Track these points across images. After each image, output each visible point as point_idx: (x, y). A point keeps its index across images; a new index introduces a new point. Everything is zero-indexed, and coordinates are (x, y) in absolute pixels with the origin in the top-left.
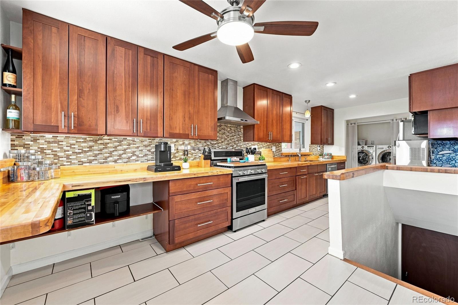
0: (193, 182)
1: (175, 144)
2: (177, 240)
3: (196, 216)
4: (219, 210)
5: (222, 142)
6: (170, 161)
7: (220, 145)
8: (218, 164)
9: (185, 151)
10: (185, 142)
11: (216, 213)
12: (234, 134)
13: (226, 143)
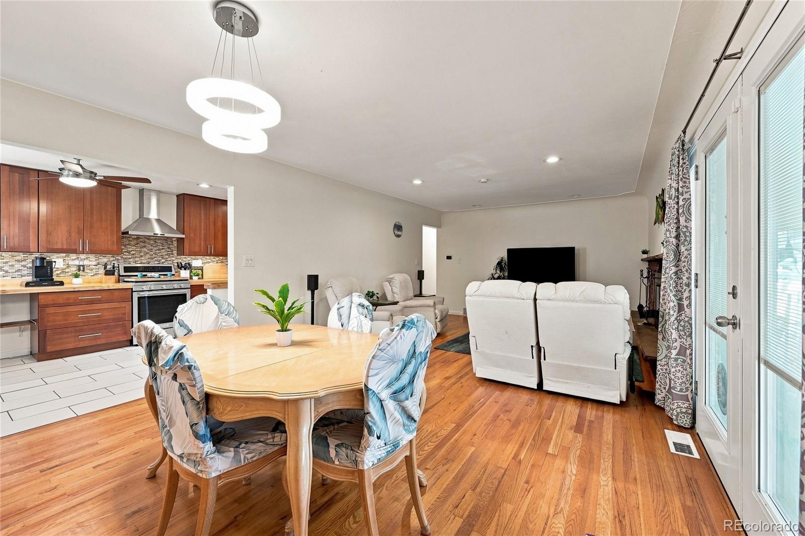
0: (73, 296)
1: (65, 258)
2: (50, 349)
3: (77, 328)
4: (112, 324)
5: (142, 256)
6: (52, 276)
7: (137, 259)
8: (125, 280)
9: (79, 266)
10: (80, 256)
11: (107, 326)
12: (161, 247)
13: (147, 257)
